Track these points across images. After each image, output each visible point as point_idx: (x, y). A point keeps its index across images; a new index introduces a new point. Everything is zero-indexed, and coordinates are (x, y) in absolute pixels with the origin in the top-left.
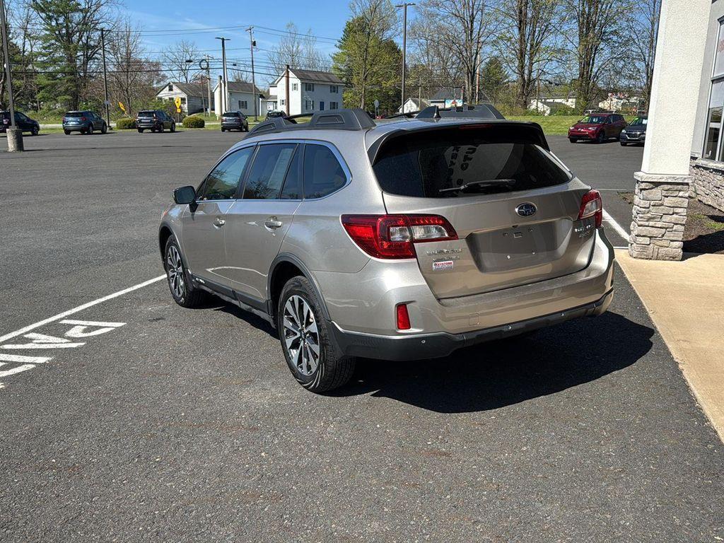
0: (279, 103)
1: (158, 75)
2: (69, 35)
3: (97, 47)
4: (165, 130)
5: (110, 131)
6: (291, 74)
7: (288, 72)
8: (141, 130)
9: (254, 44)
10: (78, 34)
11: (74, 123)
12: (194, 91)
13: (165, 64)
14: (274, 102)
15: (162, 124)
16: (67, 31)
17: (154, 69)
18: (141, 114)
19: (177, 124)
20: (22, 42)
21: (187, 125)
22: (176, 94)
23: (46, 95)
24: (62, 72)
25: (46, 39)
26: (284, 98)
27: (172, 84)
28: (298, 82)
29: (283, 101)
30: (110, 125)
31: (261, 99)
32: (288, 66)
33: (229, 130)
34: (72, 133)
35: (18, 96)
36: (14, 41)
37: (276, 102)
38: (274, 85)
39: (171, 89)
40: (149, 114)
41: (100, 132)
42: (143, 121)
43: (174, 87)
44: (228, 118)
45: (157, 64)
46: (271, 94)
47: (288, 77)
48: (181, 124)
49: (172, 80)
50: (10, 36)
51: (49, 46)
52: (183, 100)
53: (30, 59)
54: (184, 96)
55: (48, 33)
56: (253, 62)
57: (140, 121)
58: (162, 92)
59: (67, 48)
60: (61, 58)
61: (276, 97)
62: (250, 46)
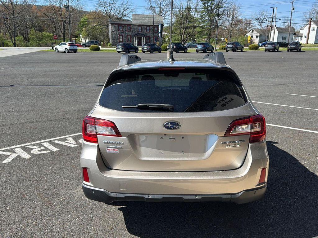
0: (303, 38)
1: (249, 25)
2: (212, 10)
3: (222, 14)
4: (238, 51)
5: (216, 51)
6: (312, 23)
7: (311, 22)
8: (227, 51)
9: (293, 9)
10: (215, 9)
11: (200, 48)
12: (263, 32)
13: (253, 20)
14: (301, 37)
15: (237, 48)
16: (211, 8)
17: (248, 23)
18: (228, 44)
19: (244, 48)
20: (193, 14)
21: (250, 48)
22: (254, 34)
23: (199, 35)
24: (206, 25)
25: (202, 13)
26: (307, 34)
27: (253, 29)
28: (316, 27)
29: (306, 36)
30: (216, 48)
31: (294, 36)
32: (311, 19)
33: (269, 51)
34: (199, 52)
35: (189, 36)
36: (191, 14)
37: (302, 37)
38: (302, 29)
39: (253, 32)
40: (232, 44)
41: (210, 51)
42: (229, 47)
43: (254, 31)
44: (268, 45)
45: (250, 21)
46: (300, 33)
47: (310, 25)
48: (247, 48)
49: (254, 28)
50: (191, 12)
51: (203, 15)
52: (257, 37)
53: (196, 21)
54: (258, 35)
55: (203, 9)
56: (291, 18)
57: (227, 47)
58: (248, 33)
59: (210, 16)
60: (206, 20)
61: (302, 34)
62: (291, 10)
